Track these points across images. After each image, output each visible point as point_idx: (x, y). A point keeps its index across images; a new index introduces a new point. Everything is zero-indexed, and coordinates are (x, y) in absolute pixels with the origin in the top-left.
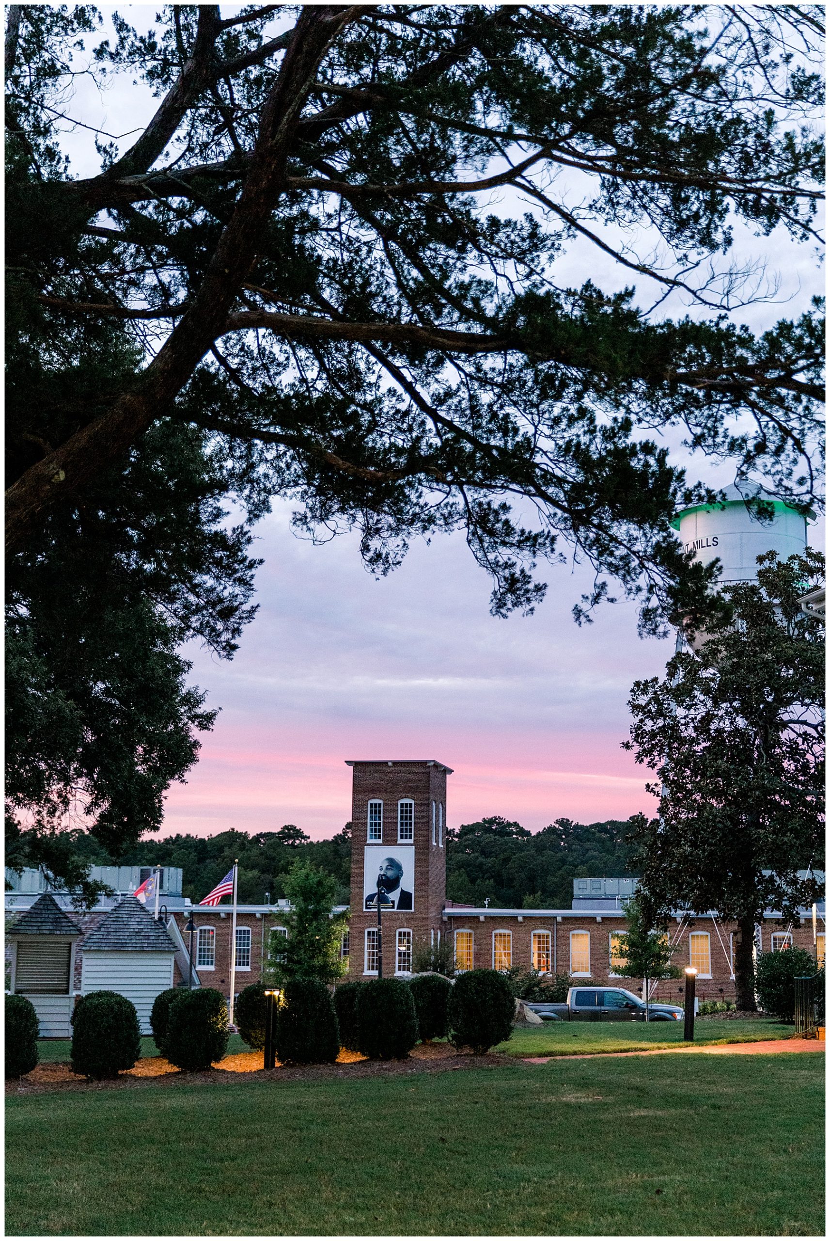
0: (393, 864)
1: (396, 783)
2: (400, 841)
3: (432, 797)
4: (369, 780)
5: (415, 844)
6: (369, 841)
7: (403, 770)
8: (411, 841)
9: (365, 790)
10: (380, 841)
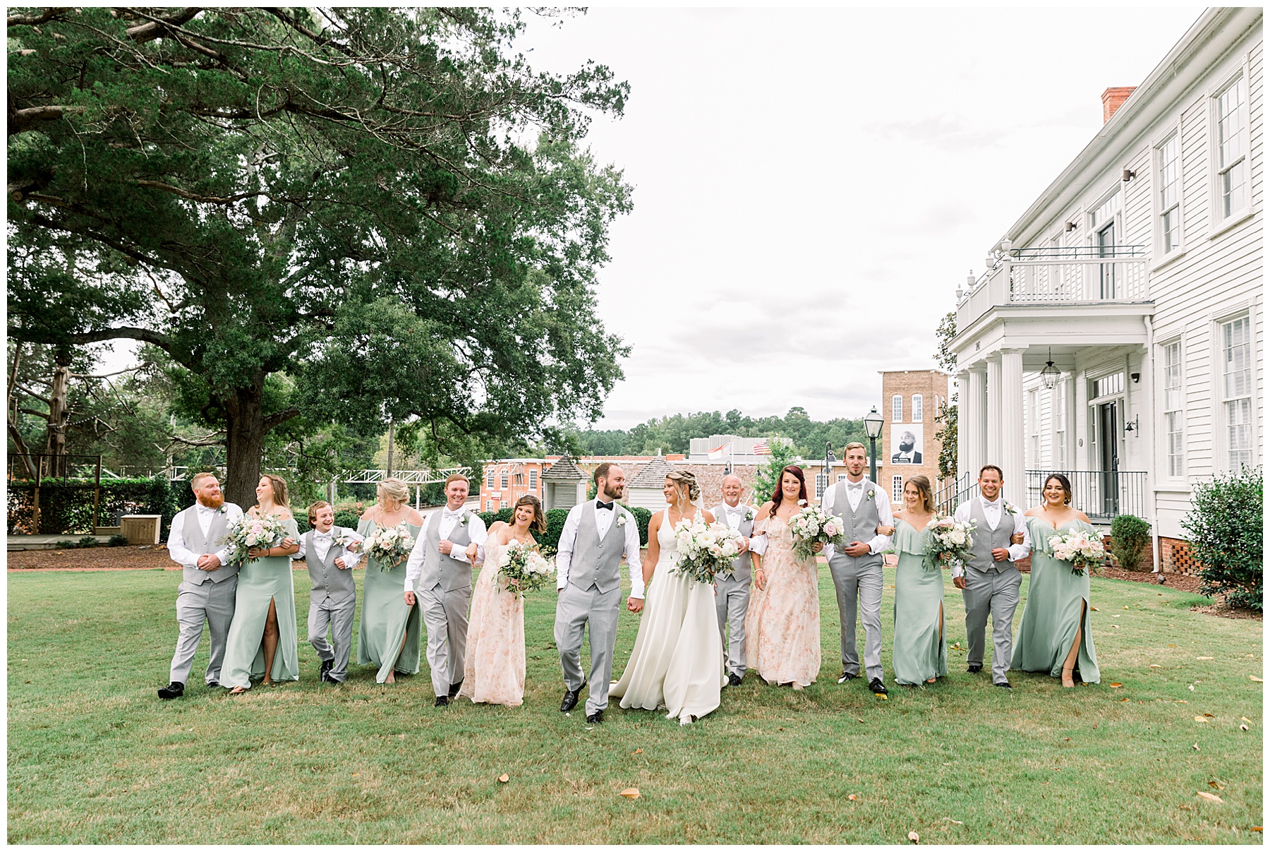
0: (909, 435)
1: (911, 384)
2: (913, 421)
3: (935, 392)
4: (894, 382)
5: (924, 423)
6: (894, 421)
7: (915, 375)
8: (921, 421)
9: (890, 389)
10: (901, 421)
